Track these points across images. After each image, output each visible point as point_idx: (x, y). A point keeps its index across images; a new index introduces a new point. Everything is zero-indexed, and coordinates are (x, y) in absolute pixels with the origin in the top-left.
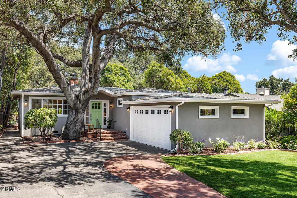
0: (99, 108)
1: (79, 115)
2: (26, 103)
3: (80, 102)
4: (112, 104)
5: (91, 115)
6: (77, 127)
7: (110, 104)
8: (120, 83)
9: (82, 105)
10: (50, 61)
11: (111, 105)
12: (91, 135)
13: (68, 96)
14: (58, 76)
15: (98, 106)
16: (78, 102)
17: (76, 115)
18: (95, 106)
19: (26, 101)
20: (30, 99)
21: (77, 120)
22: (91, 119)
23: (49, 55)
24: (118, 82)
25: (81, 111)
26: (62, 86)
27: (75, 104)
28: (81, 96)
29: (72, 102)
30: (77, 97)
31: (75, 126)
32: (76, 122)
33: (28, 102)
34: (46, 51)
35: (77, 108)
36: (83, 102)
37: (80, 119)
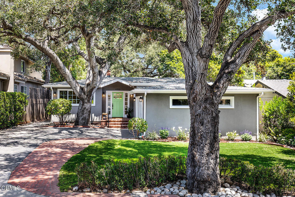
1: (85, 104)
2: (55, 95)
3: (84, 94)
5: (113, 104)
6: (85, 115)
8: (181, 70)
9: (87, 96)
10: (55, 61)
11: (132, 95)
12: (104, 123)
13: (73, 88)
14: (64, 73)
15: (119, 96)
16: (83, 94)
17: (83, 105)
18: (116, 96)
19: (55, 93)
20: (59, 90)
21: (84, 109)
23: (54, 56)
24: (178, 69)
25: (86, 101)
26: (68, 81)
27: (80, 95)
28: (85, 88)
29: (77, 94)
30: (82, 89)
31: (83, 114)
32: (83, 111)
33: (56, 93)
34: (51, 54)
35: (83, 98)
36: (87, 93)
37: (87, 108)
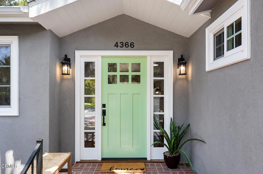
0: (136, 79)
4: (185, 64)
5: (104, 106)
7: (179, 65)
11: (182, 68)
15: (130, 74)
18: (118, 74)
22: (104, 124)
